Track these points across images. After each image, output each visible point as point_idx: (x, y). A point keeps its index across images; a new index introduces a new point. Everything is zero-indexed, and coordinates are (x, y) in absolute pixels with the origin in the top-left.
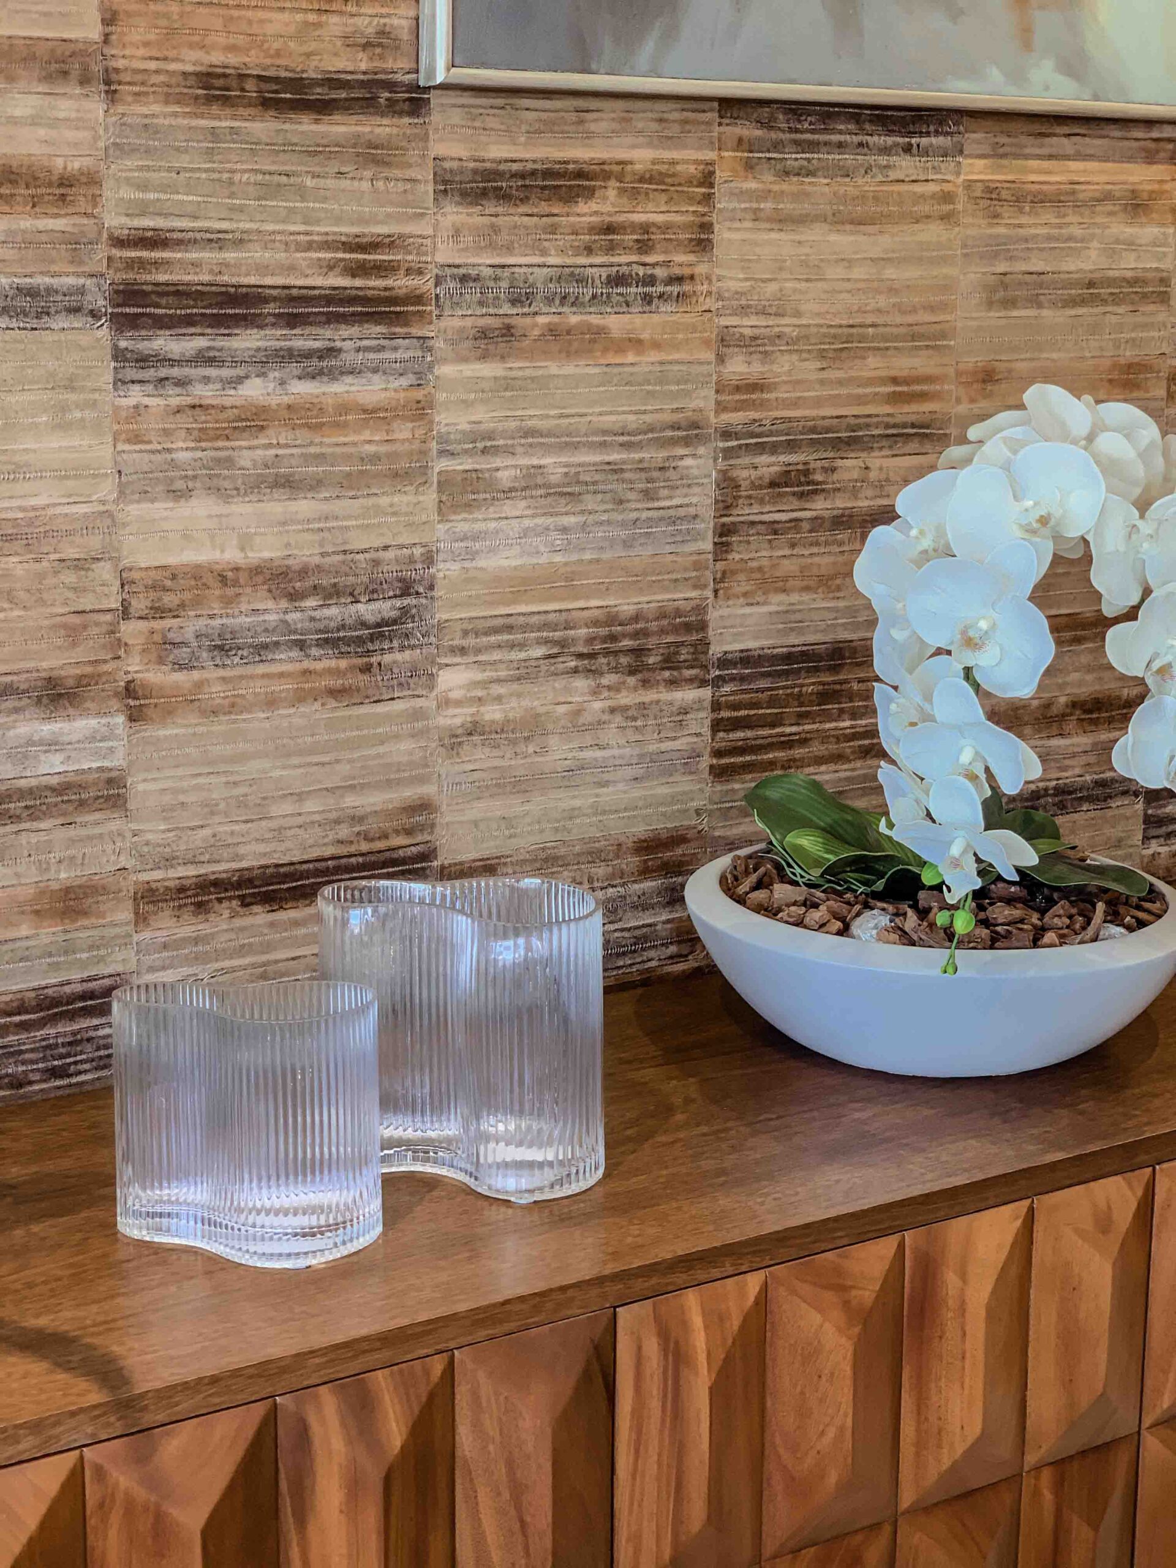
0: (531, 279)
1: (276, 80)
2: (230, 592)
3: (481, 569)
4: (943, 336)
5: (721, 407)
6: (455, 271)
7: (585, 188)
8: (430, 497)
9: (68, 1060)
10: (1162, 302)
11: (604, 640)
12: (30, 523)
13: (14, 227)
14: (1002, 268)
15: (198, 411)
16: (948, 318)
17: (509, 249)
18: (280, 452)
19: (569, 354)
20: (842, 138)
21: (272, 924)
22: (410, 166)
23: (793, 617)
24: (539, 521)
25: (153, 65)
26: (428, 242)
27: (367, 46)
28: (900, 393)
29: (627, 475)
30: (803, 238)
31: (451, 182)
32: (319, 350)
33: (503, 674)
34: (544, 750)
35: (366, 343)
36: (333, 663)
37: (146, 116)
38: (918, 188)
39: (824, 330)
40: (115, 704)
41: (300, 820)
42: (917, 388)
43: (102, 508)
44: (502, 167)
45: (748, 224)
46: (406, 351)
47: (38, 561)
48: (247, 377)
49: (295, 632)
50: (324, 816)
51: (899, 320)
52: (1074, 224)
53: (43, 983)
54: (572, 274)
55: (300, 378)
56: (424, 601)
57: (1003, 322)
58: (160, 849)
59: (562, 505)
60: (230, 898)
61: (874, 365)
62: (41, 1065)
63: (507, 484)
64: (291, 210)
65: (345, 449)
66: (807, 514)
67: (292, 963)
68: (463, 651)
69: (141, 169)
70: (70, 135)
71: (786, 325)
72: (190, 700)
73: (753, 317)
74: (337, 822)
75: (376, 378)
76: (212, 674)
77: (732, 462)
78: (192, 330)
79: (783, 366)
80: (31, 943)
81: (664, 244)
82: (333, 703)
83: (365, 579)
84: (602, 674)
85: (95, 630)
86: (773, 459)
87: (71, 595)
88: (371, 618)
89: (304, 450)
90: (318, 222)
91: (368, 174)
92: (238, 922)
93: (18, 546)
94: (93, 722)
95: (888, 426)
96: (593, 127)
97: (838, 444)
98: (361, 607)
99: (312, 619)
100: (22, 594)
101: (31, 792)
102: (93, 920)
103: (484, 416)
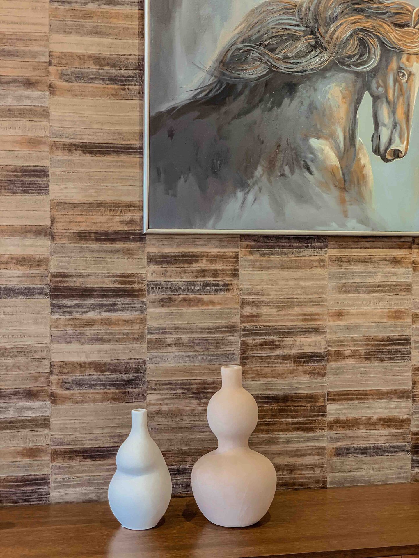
0: (178, 285)
1: (100, 234)
2: (82, 369)
3: (161, 366)
4: (322, 301)
5: (242, 322)
6: (153, 283)
7: (195, 259)
8: (145, 345)
9: (30, 497)
10: (408, 291)
11: (202, 389)
12: (26, 348)
13: (25, 272)
14: (343, 281)
15: (75, 320)
16: (324, 296)
17: (171, 277)
18: (98, 331)
19: (189, 305)
20: (283, 244)
21: (93, 465)
22: (139, 255)
23: (269, 386)
24: (180, 353)
25: (65, 231)
26: (145, 275)
27: (127, 224)
28: (307, 319)
29: (210, 341)
30: (270, 273)
31: (152, 259)
32: (111, 304)
33: (168, 397)
34: (182, 420)
35: (125, 302)
36: (114, 391)
37: (62, 244)
38: (312, 258)
39: (279, 300)
40: (47, 398)
41: (102, 435)
42: (314, 317)
43: (46, 345)
44: (168, 254)
45: (251, 269)
46: (137, 305)
47: (27, 359)
48: (89, 311)
49: (102, 381)
50: (110, 434)
51: (306, 296)
52: (371, 268)
53: (24, 474)
54: (191, 284)
55: (105, 311)
56: (143, 375)
57: (345, 298)
58: (59, 440)
59: (188, 349)
60: (80, 456)
61: (297, 310)
62: (22, 498)
63: (169, 343)
64: (104, 267)
65: (118, 331)
66: (274, 354)
67: (99, 477)
68: (155, 390)
69: (61, 257)
70: (42, 249)
71: (265, 298)
72: (70, 398)
73: (253, 296)
74: (114, 436)
75: (128, 312)
76: (77, 391)
77: (247, 338)
78: (74, 299)
79: (264, 310)
80: (20, 463)
81: (222, 275)
82: (113, 402)
83: (124, 368)
84: (201, 399)
85: (42, 378)
86: (261, 337)
87: (35, 368)
88: (125, 378)
89: (106, 331)
90: (111, 270)
91: (127, 257)
92: (82, 463)
93: (22, 354)
94: (41, 403)
95: (303, 328)
96: (197, 243)
97: (284, 333)
98: (123, 375)
99: (107, 378)
100: (22, 367)
101: (22, 421)
102: (39, 459)
103: (163, 323)
